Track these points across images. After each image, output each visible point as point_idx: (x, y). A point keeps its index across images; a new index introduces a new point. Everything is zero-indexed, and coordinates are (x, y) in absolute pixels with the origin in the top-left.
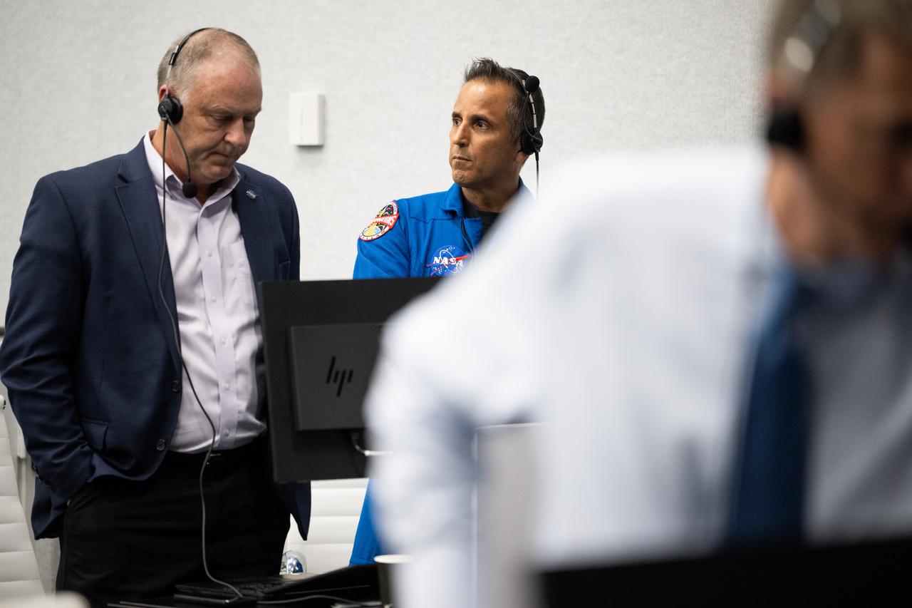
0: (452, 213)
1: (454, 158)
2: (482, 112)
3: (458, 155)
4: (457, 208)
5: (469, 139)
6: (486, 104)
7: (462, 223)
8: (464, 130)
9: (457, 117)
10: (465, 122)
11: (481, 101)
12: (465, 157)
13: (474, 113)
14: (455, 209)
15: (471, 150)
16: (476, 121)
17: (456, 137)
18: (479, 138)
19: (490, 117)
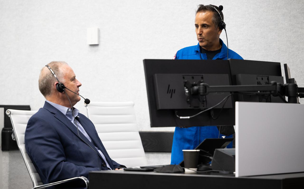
0: (197, 51)
1: (199, 39)
2: (205, 23)
3: (200, 38)
4: (199, 50)
5: (202, 32)
6: (205, 20)
7: (200, 55)
8: (200, 30)
9: (197, 26)
10: (200, 27)
11: (203, 19)
12: (202, 38)
13: (202, 23)
14: (198, 50)
15: (203, 35)
16: (203, 26)
17: (198, 32)
18: (205, 31)
19: (207, 24)
